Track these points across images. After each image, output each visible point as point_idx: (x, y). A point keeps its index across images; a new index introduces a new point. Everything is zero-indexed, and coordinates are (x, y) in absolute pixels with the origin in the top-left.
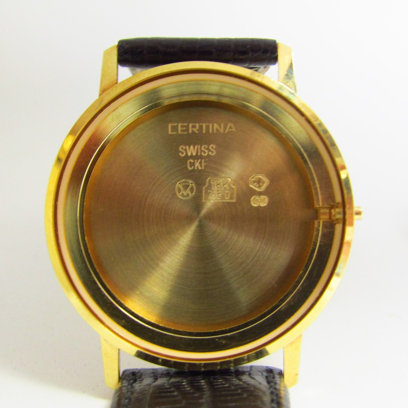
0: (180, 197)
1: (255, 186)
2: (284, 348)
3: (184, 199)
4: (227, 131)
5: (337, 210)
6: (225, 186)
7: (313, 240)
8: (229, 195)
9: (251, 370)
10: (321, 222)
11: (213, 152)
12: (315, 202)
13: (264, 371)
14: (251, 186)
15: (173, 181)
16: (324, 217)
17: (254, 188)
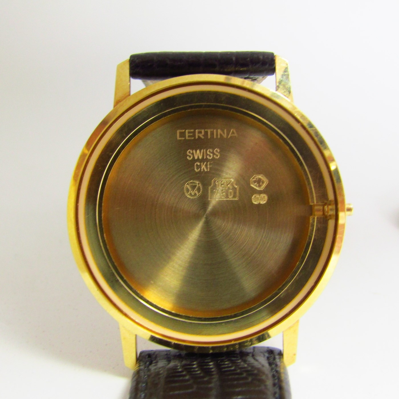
0: (188, 196)
1: (256, 186)
2: (283, 332)
3: (192, 198)
4: (229, 136)
5: (330, 207)
6: (229, 185)
7: (309, 234)
8: (232, 194)
9: (254, 351)
10: (316, 217)
11: (217, 156)
12: (310, 200)
13: (265, 352)
14: (252, 186)
15: (182, 182)
16: (318, 214)
17: (255, 187)
